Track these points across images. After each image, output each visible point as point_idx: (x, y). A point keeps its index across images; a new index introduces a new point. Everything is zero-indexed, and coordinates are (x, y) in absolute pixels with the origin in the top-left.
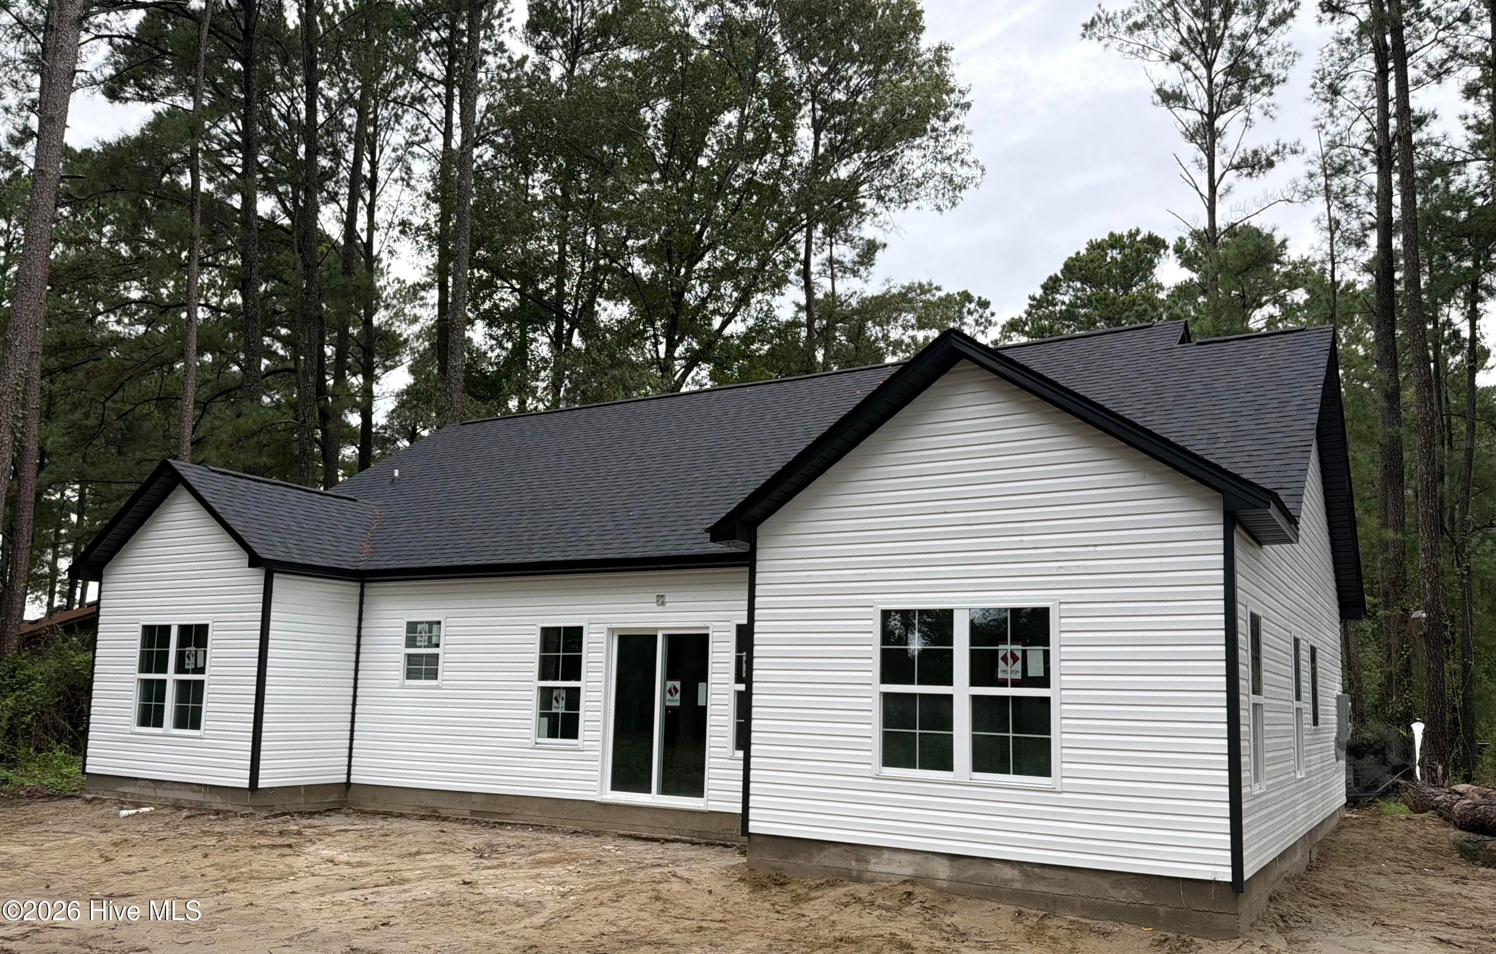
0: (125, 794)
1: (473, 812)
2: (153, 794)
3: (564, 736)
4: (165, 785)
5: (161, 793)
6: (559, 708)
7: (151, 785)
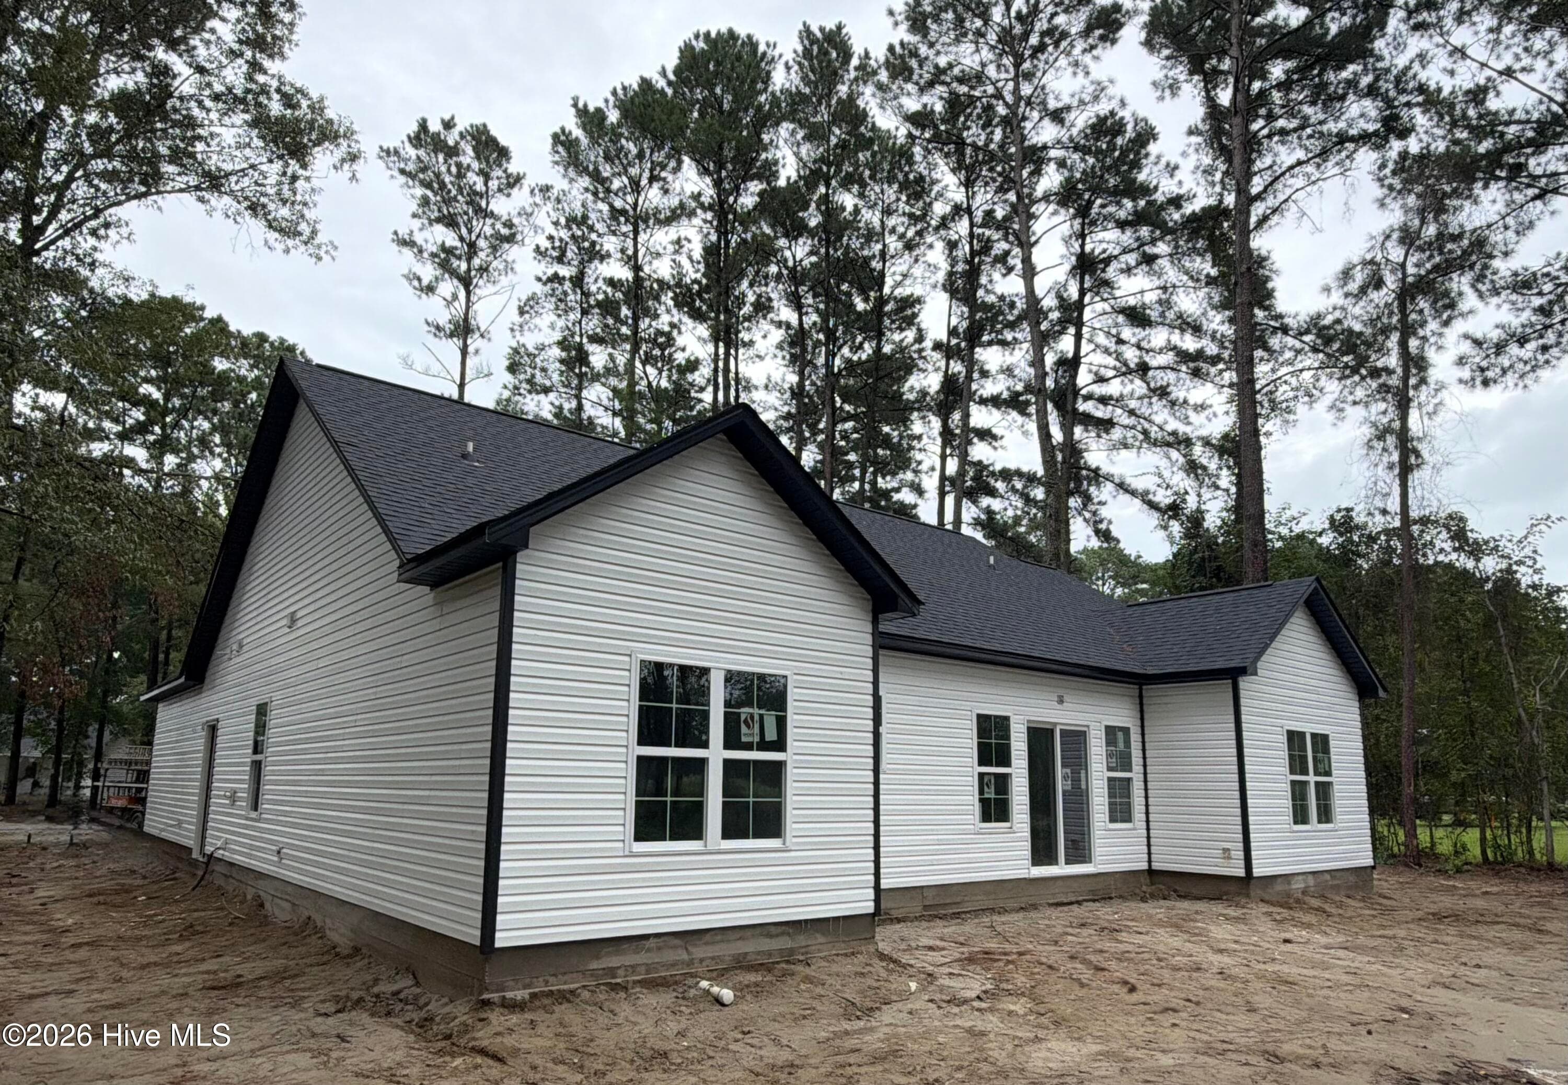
0: (612, 972)
1: (926, 907)
2: (685, 957)
3: (997, 820)
4: (708, 937)
5: (700, 952)
6: (990, 794)
7: (677, 942)
